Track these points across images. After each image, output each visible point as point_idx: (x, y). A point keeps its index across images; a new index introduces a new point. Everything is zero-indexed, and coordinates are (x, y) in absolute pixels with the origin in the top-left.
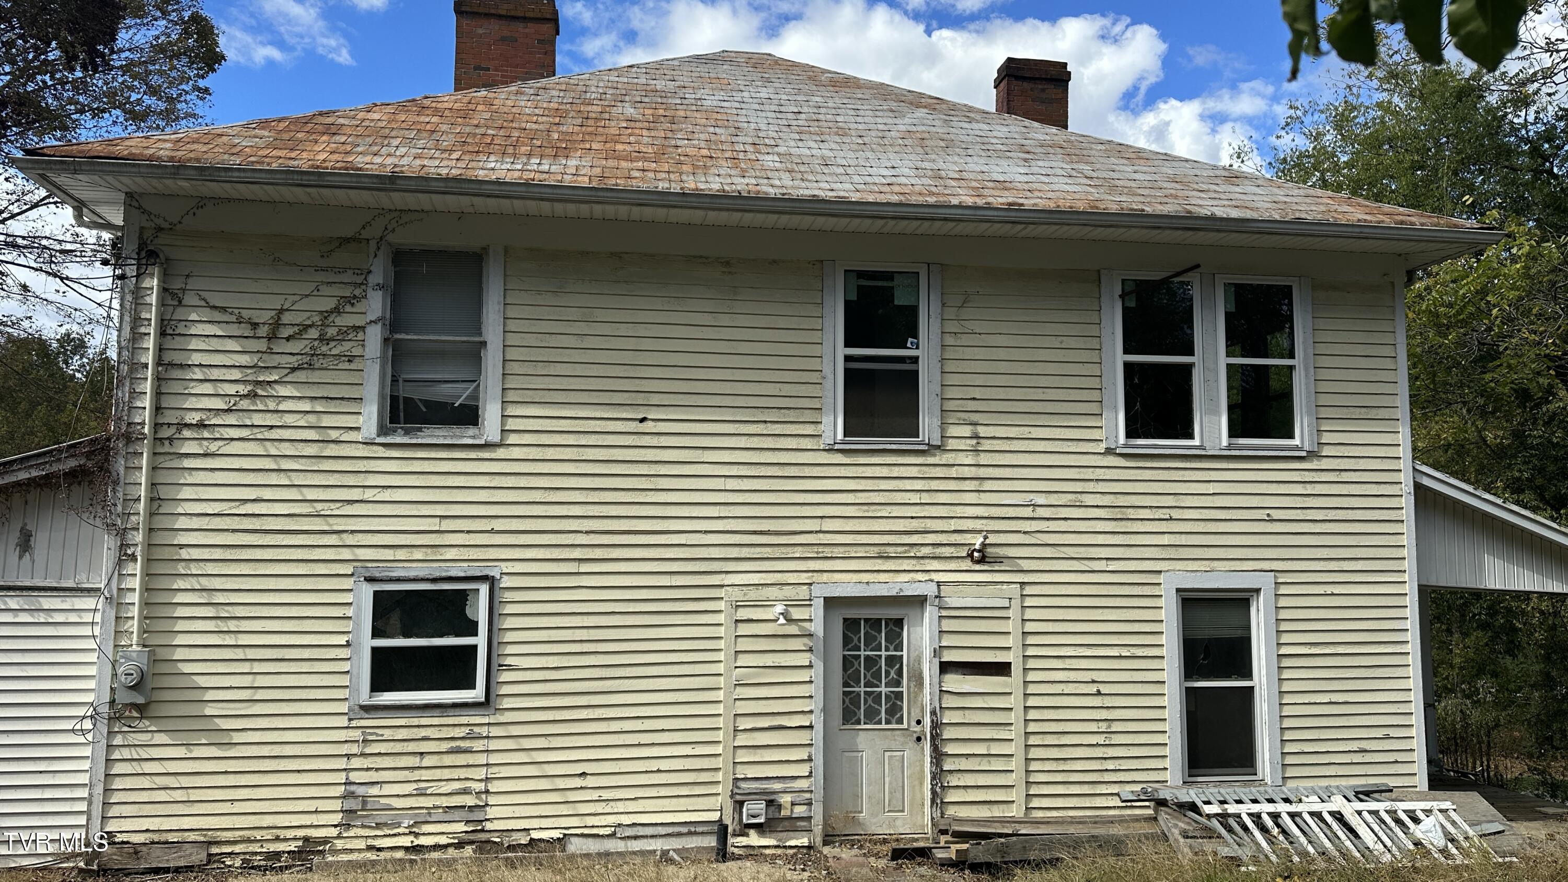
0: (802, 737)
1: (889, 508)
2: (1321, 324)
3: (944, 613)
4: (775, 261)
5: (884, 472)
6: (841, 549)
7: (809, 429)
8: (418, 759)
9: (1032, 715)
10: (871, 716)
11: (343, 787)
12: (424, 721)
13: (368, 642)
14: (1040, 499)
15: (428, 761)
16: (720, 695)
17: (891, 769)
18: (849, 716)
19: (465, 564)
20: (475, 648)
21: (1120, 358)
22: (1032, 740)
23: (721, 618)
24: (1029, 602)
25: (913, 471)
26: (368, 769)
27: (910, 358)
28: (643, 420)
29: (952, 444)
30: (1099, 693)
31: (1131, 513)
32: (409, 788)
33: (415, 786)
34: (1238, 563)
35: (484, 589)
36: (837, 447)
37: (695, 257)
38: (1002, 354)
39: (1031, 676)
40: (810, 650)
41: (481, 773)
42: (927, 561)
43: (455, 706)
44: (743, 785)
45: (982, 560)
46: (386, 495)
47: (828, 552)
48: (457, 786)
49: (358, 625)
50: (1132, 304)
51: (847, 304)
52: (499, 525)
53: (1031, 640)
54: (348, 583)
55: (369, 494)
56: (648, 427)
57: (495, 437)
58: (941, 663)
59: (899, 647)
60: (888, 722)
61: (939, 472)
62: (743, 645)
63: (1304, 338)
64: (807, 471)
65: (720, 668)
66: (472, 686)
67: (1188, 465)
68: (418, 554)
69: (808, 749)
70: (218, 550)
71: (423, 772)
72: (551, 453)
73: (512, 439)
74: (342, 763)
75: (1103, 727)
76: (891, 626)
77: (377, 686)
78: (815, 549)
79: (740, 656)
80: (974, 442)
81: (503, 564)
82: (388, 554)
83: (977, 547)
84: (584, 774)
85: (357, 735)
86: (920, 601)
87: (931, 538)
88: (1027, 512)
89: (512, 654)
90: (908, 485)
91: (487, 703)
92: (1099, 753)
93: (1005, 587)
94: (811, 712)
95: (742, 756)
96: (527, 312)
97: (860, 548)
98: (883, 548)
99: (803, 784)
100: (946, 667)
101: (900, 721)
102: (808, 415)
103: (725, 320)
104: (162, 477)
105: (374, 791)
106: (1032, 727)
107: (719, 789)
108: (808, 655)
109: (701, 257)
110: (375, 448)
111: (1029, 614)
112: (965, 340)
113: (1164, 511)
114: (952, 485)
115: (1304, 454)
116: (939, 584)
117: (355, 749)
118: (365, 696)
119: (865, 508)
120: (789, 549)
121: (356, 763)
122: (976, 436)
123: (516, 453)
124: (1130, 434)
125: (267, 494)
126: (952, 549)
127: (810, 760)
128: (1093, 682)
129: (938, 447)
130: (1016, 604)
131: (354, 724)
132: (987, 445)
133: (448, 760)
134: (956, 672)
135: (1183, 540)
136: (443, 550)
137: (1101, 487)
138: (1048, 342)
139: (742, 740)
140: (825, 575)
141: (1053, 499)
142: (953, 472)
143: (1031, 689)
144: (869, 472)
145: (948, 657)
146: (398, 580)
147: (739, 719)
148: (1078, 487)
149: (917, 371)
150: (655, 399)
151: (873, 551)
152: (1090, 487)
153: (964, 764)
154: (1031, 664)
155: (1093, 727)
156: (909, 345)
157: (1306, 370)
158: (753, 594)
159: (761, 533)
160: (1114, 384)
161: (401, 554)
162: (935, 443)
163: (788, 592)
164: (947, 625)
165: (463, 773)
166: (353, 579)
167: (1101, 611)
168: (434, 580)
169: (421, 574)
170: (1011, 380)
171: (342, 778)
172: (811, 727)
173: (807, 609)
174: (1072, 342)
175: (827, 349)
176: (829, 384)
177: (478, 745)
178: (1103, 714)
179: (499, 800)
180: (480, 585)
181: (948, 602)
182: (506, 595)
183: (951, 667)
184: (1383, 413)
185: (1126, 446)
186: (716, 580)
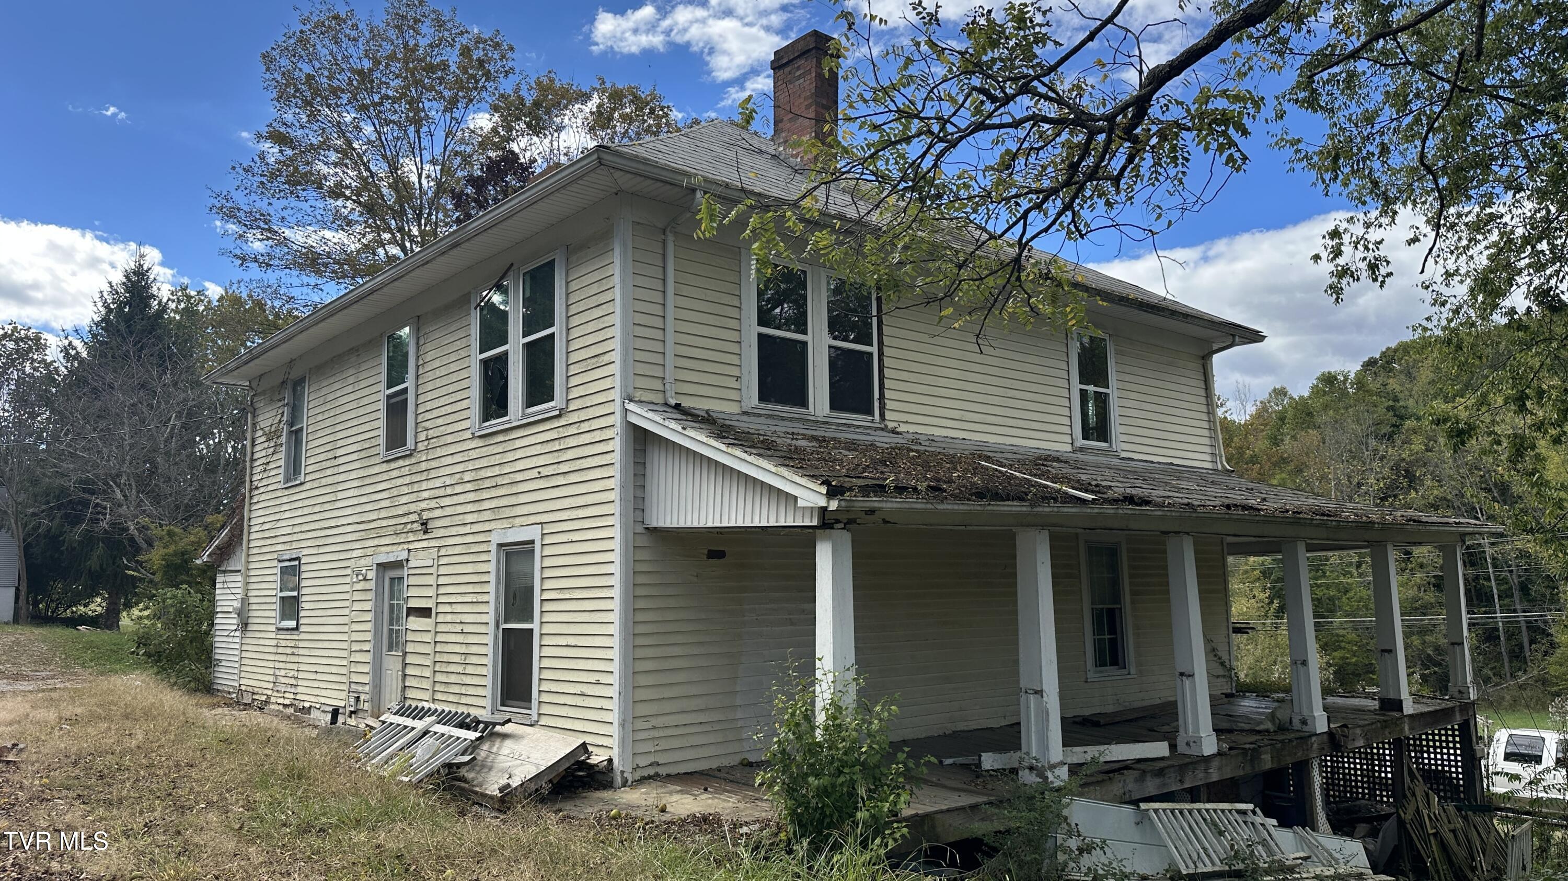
0: (366, 657)
1: (399, 498)
2: (573, 286)
3: (410, 572)
4: (371, 341)
5: (397, 473)
6: (384, 530)
8: (287, 657)
9: (437, 647)
11: (272, 670)
12: (290, 637)
13: (279, 594)
14: (449, 481)
16: (347, 628)
18: (392, 645)
19: (295, 551)
20: (297, 597)
21: (478, 358)
22: (436, 667)
23: (349, 579)
24: (443, 561)
26: (278, 661)
27: (405, 389)
28: (335, 458)
29: (419, 447)
30: (462, 632)
31: (482, 484)
32: (284, 673)
34: (526, 518)
36: (384, 460)
38: (438, 373)
39: (438, 618)
40: (372, 600)
41: (298, 667)
43: (292, 629)
44: (351, 686)
45: (426, 531)
47: (380, 532)
48: (293, 674)
49: (277, 585)
51: (388, 359)
52: (303, 528)
53: (439, 590)
54: (276, 563)
55: (282, 516)
56: (336, 461)
57: (303, 479)
58: (408, 609)
61: (415, 469)
62: (354, 596)
63: (560, 304)
65: (348, 611)
67: (506, 438)
68: (290, 546)
69: (368, 665)
71: (287, 665)
73: (307, 478)
74: (273, 657)
75: (463, 659)
77: (281, 617)
78: (376, 531)
79: (354, 603)
80: (427, 442)
81: (301, 551)
82: (283, 547)
83: (422, 522)
84: (317, 672)
85: (276, 642)
87: (411, 518)
88: (443, 492)
89: (303, 601)
90: (405, 481)
91: (297, 628)
92: (460, 679)
93: (432, 550)
94: (370, 641)
95: (352, 667)
96: (313, 404)
97: (389, 529)
98: (396, 528)
99: (367, 688)
100: (410, 611)
102: (377, 441)
105: (279, 673)
106: (437, 657)
107: (346, 687)
108: (371, 603)
110: (283, 490)
111: (440, 570)
112: (426, 368)
114: (419, 477)
115: (559, 412)
116: (409, 550)
117: (276, 650)
118: (278, 622)
119: (393, 500)
120: (369, 532)
121: (276, 657)
122: (428, 438)
123: (307, 486)
124: (484, 420)
127: (369, 672)
128: (461, 622)
129: (414, 451)
130: (436, 563)
131: (275, 637)
132: (431, 444)
133: (293, 659)
134: (412, 615)
135: (501, 502)
136: (293, 543)
139: (352, 657)
140: (379, 548)
141: (452, 480)
142: (419, 468)
143: (439, 628)
144: (394, 474)
145: (410, 604)
146: (286, 560)
147: (352, 644)
148: (462, 467)
149: (407, 398)
150: (339, 444)
151: (393, 530)
152: (468, 466)
153: (413, 683)
154: (439, 609)
155: (460, 659)
156: (405, 380)
157: (560, 334)
158: (358, 563)
159: (362, 523)
160: (475, 381)
161: (287, 547)
162: (412, 448)
163: (368, 561)
164: (410, 580)
165: (294, 667)
166: (278, 561)
167: (467, 565)
168: (290, 561)
169: (290, 557)
171: (273, 665)
172: (370, 651)
173: (372, 572)
174: (462, 354)
175: (382, 393)
176: (382, 417)
177: (295, 651)
178: (463, 649)
179: (300, 683)
180: (297, 563)
181: (411, 564)
182: (303, 568)
183: (412, 611)
184: (606, 359)
185: (481, 429)
186: (349, 555)
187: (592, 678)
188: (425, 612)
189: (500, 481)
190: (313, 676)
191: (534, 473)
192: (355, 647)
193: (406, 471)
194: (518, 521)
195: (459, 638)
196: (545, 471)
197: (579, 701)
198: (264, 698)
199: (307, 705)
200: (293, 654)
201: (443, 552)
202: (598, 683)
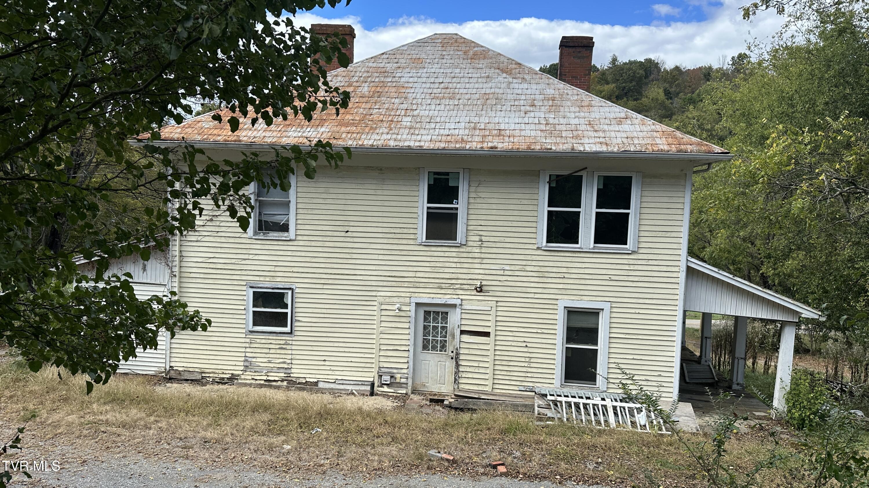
0: (406, 354)
1: (443, 269)
2: (645, 193)
3: (463, 311)
4: (400, 168)
5: (442, 254)
6: (423, 284)
7: (412, 236)
8: (268, 350)
9: (498, 353)
10: (434, 348)
11: (244, 358)
12: (270, 337)
13: (251, 309)
14: (507, 268)
15: (272, 351)
16: (374, 336)
17: (441, 368)
18: (425, 347)
19: (283, 283)
20: (287, 313)
21: (546, 209)
22: (497, 362)
23: (375, 308)
24: (499, 309)
25: (454, 254)
26: (252, 352)
27: (455, 208)
28: (347, 232)
29: (470, 243)
30: (526, 346)
31: (547, 275)
32: (265, 360)
33: (268, 359)
34: (594, 297)
35: (290, 292)
36: (423, 244)
37: (368, 167)
38: (494, 206)
39: (498, 338)
40: (409, 322)
41: (290, 357)
42: (457, 290)
43: (280, 333)
44: (382, 369)
45: (481, 291)
46: (256, 257)
47: (418, 285)
48: (281, 360)
49: (248, 303)
50: (554, 185)
51: (429, 185)
52: (295, 270)
53: (499, 324)
54: (244, 288)
55: (251, 257)
56: (349, 234)
57: (293, 237)
58: (461, 331)
59: (446, 323)
60: (441, 351)
61: (465, 255)
62: (383, 319)
63: (636, 200)
64: (411, 253)
65: (375, 327)
66: (286, 326)
67: (574, 255)
68: (268, 279)
69: (407, 359)
70: (202, 274)
71: (270, 355)
72: (313, 244)
73: (299, 238)
74: (243, 350)
75: (527, 360)
76: (444, 314)
77: (255, 324)
78: (413, 284)
79: (382, 323)
80: (480, 243)
81: (296, 284)
82: (257, 278)
83: (478, 286)
84: (325, 360)
85: (248, 340)
86: (454, 306)
87: (460, 282)
88: (501, 272)
89: (298, 316)
90: (451, 260)
91: (291, 333)
92: (524, 369)
93: (489, 302)
94: (409, 345)
95: (382, 359)
96: (305, 190)
97: (431, 284)
98: (440, 284)
99: (405, 371)
100: (463, 332)
101: (445, 351)
102: (412, 231)
103: (379, 192)
104: (183, 249)
105: (254, 360)
106: (497, 358)
107: (373, 370)
108: (408, 324)
109: (371, 167)
110: (252, 240)
111: (499, 313)
112: (478, 201)
113: (562, 274)
114: (470, 260)
115: (630, 252)
116: (462, 300)
117: (247, 345)
118: (251, 327)
119: (433, 268)
120: (403, 283)
121: (248, 350)
122: (481, 241)
123: (301, 243)
124: (548, 242)
125: (217, 255)
126: (468, 286)
127: (408, 362)
128: (524, 342)
129: (465, 245)
130: (494, 309)
131: (247, 336)
132: (485, 244)
133: (279, 351)
134: (467, 334)
135: (569, 287)
136: (276, 278)
137: (534, 263)
138: (515, 202)
139: (382, 353)
140: (417, 294)
141: (513, 268)
142: (470, 255)
143: (498, 343)
144: (436, 254)
145: (464, 328)
146: (261, 288)
147: (381, 346)
148: (524, 263)
149: (457, 213)
150: (352, 224)
151: (436, 286)
152: (529, 263)
153: (468, 369)
154: (498, 333)
155: (523, 360)
156: (454, 203)
157: (635, 215)
158: (388, 300)
159: (392, 276)
160: (543, 220)
161: (262, 279)
162: (463, 243)
163: (402, 300)
164: (464, 316)
165: (284, 356)
166: (246, 287)
167: (530, 314)
168: (273, 289)
169: (269, 286)
170: (497, 218)
171: (243, 355)
172: (409, 351)
173: (409, 307)
174: (525, 202)
175: (420, 204)
176: (420, 218)
177: (288, 347)
178: (528, 355)
179: (293, 366)
181: (463, 307)
182: (296, 295)
184: (674, 234)
185: (546, 247)
186: (374, 294)
187: (656, 373)
188: (487, 334)
189: (566, 276)
191: (607, 277)
192: (384, 347)
194: (584, 298)
195: (526, 350)
196: (613, 278)
198: (227, 376)
199: (315, 380)
200: (282, 348)
201: (499, 304)
202: (660, 376)
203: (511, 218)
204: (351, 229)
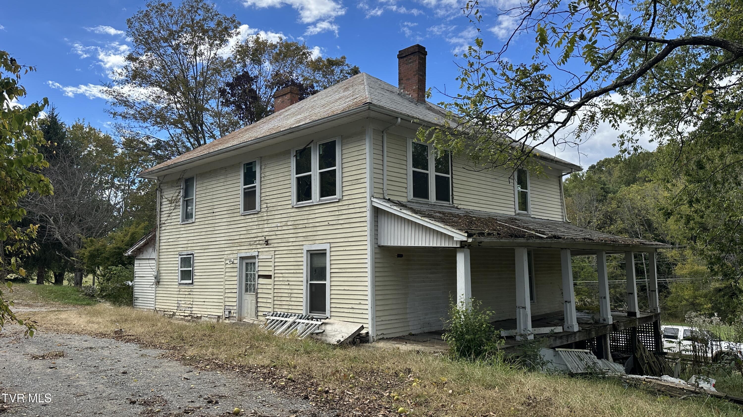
0: (235, 295)
1: (252, 231)
2: (345, 151)
3: (259, 260)
4: (233, 165)
5: (251, 220)
6: (243, 243)
7: (238, 210)
8: (185, 296)
9: (275, 291)
11: (177, 301)
12: (186, 287)
13: (180, 269)
14: (279, 225)
16: (223, 283)
17: (252, 305)
18: (246, 291)
19: (190, 251)
20: (192, 270)
21: (295, 176)
22: (275, 298)
23: (223, 263)
24: (276, 256)
26: (180, 297)
27: (255, 186)
29: (262, 210)
30: (289, 285)
31: (297, 227)
32: (184, 302)
34: (322, 241)
36: (242, 215)
37: (221, 168)
38: (272, 181)
39: (276, 279)
40: (236, 271)
41: (192, 300)
42: (257, 245)
43: (189, 284)
44: (226, 307)
45: (267, 244)
46: (182, 236)
47: (241, 244)
48: (189, 302)
49: (179, 265)
50: (298, 157)
51: (244, 173)
52: (195, 241)
53: (275, 268)
54: (178, 256)
55: (180, 236)
56: (214, 214)
57: (194, 221)
58: (258, 275)
60: (252, 292)
61: (260, 219)
62: (226, 270)
63: (339, 158)
64: (238, 222)
65: (223, 276)
66: (191, 279)
67: (310, 209)
68: (186, 249)
69: (236, 298)
70: (166, 250)
71: (186, 299)
72: (201, 223)
73: (197, 220)
74: (177, 296)
75: (289, 295)
76: (254, 264)
77: (181, 279)
78: (239, 243)
79: (226, 273)
80: (267, 209)
81: (195, 251)
82: (182, 249)
83: (267, 240)
84: (204, 301)
85: (178, 290)
86: (255, 257)
87: (258, 239)
88: (277, 229)
89: (194, 272)
90: (255, 223)
91: (192, 284)
92: (288, 303)
93: (271, 252)
94: (236, 289)
95: (226, 299)
97: (246, 243)
98: (250, 242)
99: (235, 308)
102: (238, 207)
103: (225, 184)
105: (181, 302)
106: (275, 295)
107: (222, 307)
108: (237, 273)
110: (181, 225)
111: (276, 260)
112: (266, 179)
113: (305, 225)
114: (263, 222)
115: (338, 200)
116: (258, 252)
117: (178, 293)
118: (180, 281)
119: (248, 231)
120: (235, 244)
122: (267, 207)
123: (197, 224)
124: (297, 201)
125: (170, 237)
126: (262, 242)
127: (236, 301)
128: (288, 281)
129: (260, 212)
130: (273, 257)
131: (178, 287)
132: (270, 209)
133: (188, 296)
134: (261, 278)
135: (308, 234)
136: (188, 248)
137: (291, 219)
138: (281, 175)
139: (226, 295)
140: (240, 251)
141: (281, 224)
142: (263, 219)
144: (249, 221)
145: (259, 273)
146: (184, 255)
148: (287, 219)
149: (256, 190)
150: (215, 207)
151: (248, 243)
152: (289, 219)
153: (262, 305)
154: (276, 275)
155: (287, 295)
156: (254, 183)
157: (340, 170)
158: (228, 257)
159: (230, 240)
160: (294, 185)
161: (184, 249)
162: (259, 210)
163: (234, 256)
164: (259, 264)
165: (190, 300)
168: (187, 255)
169: (186, 253)
171: (177, 299)
172: (236, 292)
173: (236, 260)
174: (286, 174)
175: (241, 187)
176: (241, 197)
177: (192, 293)
178: (290, 291)
179: (194, 306)
180: (192, 256)
181: (259, 257)
182: (195, 258)
183: (260, 276)
184: (362, 181)
185: (296, 204)
186: (223, 253)
187: (358, 302)
188: (269, 277)
189: (307, 225)
190: (203, 303)
191: (326, 223)
192: (227, 291)
193: (256, 219)
194: (317, 242)
195: (288, 287)
196: (331, 223)
197: (351, 311)
198: (172, 313)
199: (200, 315)
200: (190, 294)
201: (277, 253)
202: (360, 304)
203: (280, 187)
204: (215, 210)
